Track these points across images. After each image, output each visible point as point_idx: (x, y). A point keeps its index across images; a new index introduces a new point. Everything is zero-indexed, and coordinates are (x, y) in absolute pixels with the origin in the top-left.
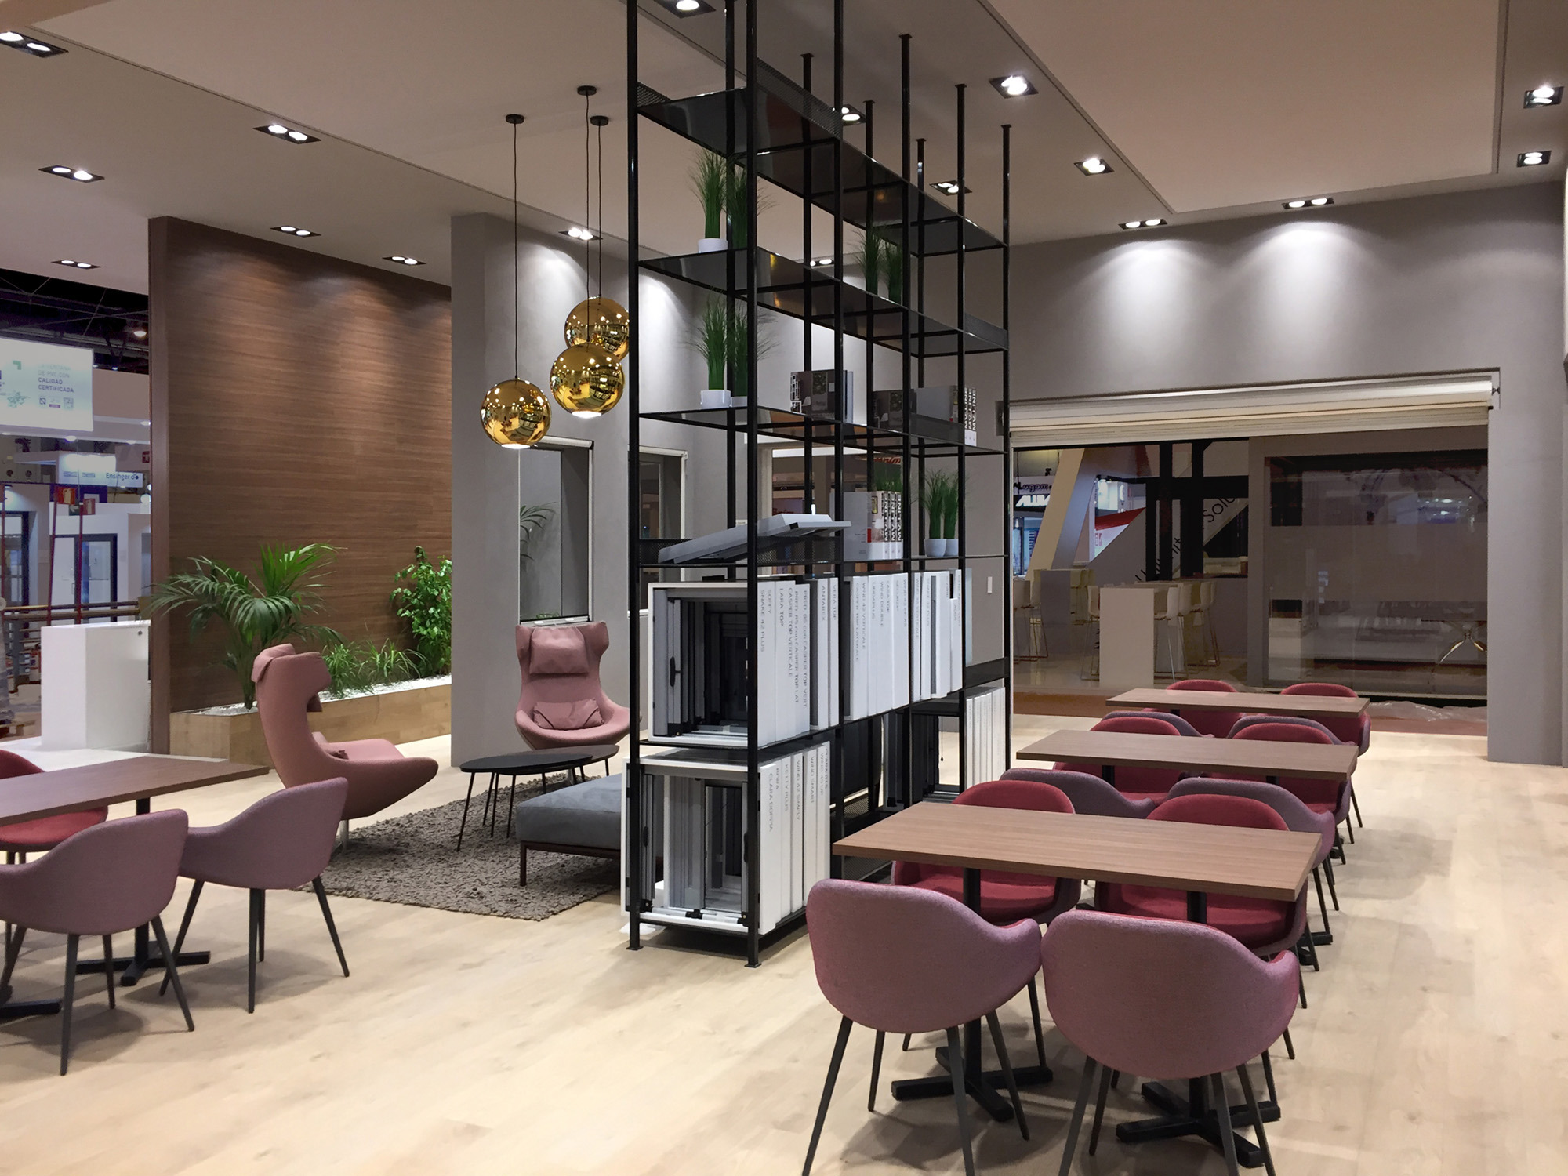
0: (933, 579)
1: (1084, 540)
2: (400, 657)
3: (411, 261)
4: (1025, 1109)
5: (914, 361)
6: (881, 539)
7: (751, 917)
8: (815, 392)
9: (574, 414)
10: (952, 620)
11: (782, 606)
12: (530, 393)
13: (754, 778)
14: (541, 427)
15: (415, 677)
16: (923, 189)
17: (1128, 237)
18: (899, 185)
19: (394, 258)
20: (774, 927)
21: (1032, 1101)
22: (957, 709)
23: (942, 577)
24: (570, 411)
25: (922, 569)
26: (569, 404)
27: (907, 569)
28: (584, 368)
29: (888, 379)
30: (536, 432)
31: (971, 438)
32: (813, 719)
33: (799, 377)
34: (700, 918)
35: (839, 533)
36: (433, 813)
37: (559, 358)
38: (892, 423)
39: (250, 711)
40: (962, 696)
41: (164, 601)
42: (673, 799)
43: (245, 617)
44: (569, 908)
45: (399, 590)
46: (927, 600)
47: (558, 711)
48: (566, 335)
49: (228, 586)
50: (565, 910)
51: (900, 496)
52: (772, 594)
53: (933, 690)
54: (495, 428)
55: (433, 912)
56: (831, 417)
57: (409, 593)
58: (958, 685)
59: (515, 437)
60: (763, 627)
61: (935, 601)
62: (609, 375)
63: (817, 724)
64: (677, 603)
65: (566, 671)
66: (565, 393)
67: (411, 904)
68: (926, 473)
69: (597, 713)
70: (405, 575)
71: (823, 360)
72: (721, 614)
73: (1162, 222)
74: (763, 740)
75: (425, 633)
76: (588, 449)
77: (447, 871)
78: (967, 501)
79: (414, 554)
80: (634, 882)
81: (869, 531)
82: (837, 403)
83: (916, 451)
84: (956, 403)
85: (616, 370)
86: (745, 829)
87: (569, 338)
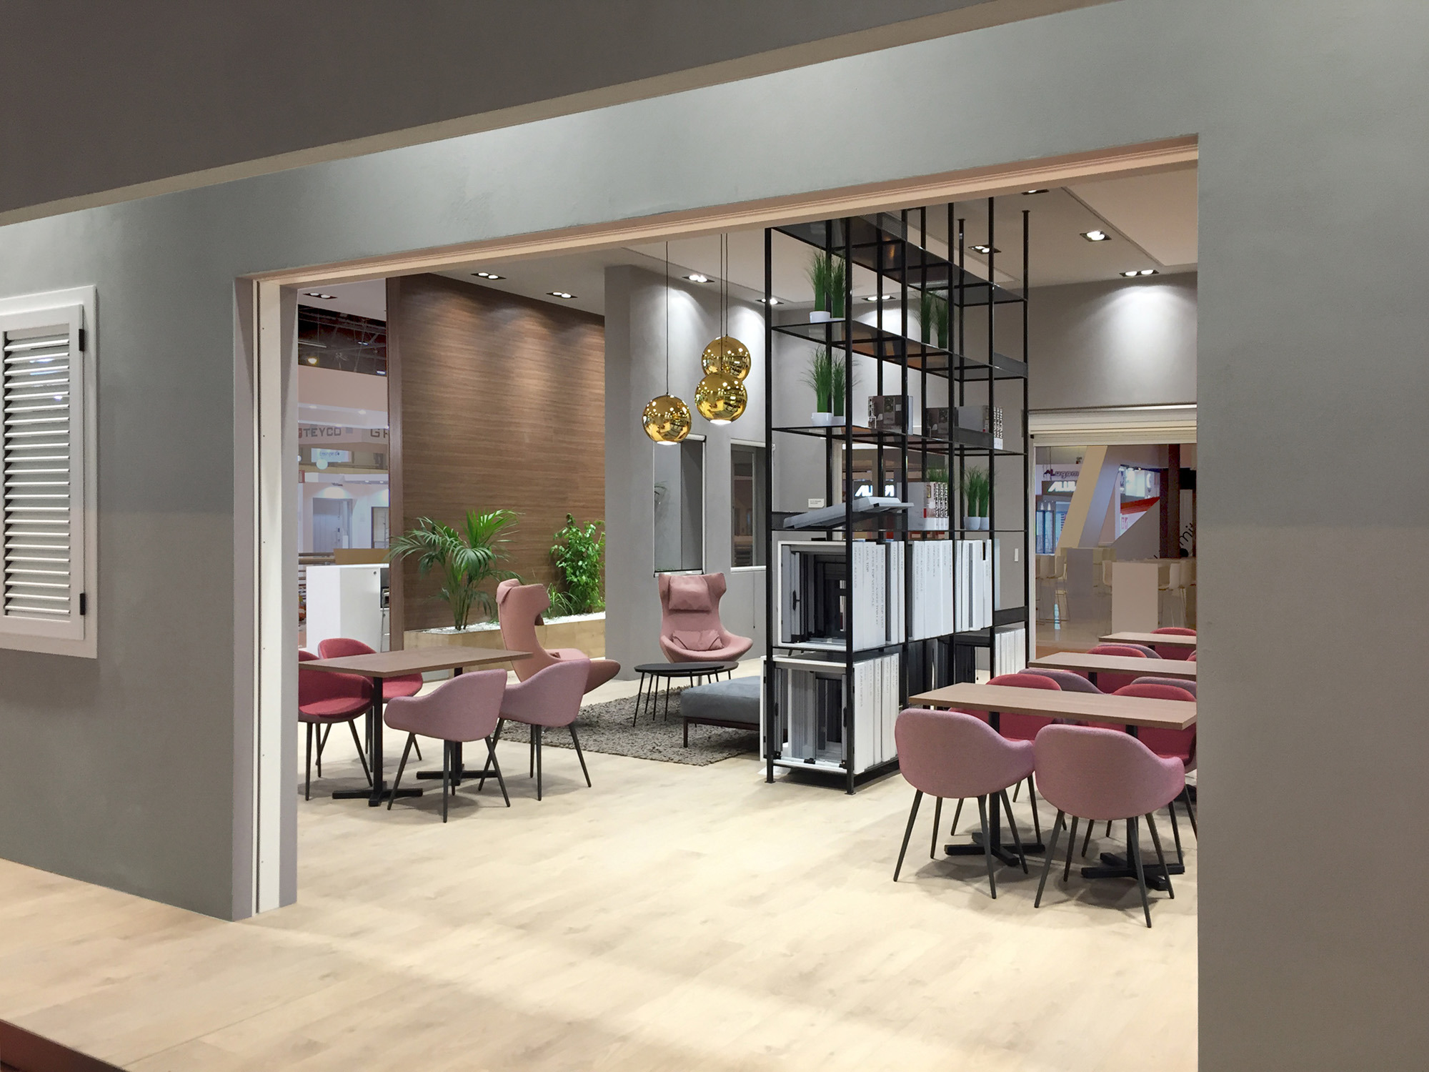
0: (971, 545)
1: (1110, 522)
2: (559, 597)
3: (566, 296)
4: (1027, 862)
5: (957, 384)
6: (933, 516)
7: (849, 763)
8: (886, 411)
9: (712, 421)
10: (985, 575)
11: (868, 559)
12: (676, 403)
13: (850, 671)
14: (685, 429)
15: (570, 613)
16: (963, 267)
17: (1125, 282)
18: (945, 268)
19: (555, 294)
20: (863, 771)
21: (1030, 860)
22: (988, 641)
23: (977, 545)
24: (709, 419)
25: (962, 538)
26: (708, 415)
27: (952, 537)
28: (719, 389)
29: (937, 400)
30: (681, 434)
31: (998, 444)
32: (888, 637)
33: (873, 400)
34: (814, 763)
35: (905, 511)
36: (608, 705)
37: (701, 383)
38: (940, 432)
39: (460, 632)
40: (992, 631)
41: (401, 549)
42: (794, 686)
43: (462, 562)
44: (721, 760)
45: (556, 546)
46: (966, 560)
47: (691, 637)
48: (703, 363)
49: (448, 539)
50: (718, 761)
51: (947, 486)
52: (861, 550)
53: (971, 625)
54: (653, 429)
55: (629, 760)
56: (899, 431)
57: (563, 549)
58: (989, 624)
59: (667, 436)
60: (856, 572)
61: (972, 561)
62: (737, 394)
63: (890, 640)
64: (798, 554)
65: (695, 609)
66: (705, 407)
67: (613, 754)
68: (965, 469)
69: (719, 640)
70: (561, 535)
71: (892, 387)
72: (824, 563)
73: (1154, 272)
74: (856, 648)
75: (575, 580)
76: (702, 442)
77: (631, 737)
78: (995, 488)
79: (565, 519)
80: (770, 739)
81: (925, 510)
82: (903, 419)
83: (958, 452)
84: (988, 418)
85: (742, 391)
86: (844, 705)
87: (705, 365)
